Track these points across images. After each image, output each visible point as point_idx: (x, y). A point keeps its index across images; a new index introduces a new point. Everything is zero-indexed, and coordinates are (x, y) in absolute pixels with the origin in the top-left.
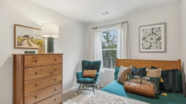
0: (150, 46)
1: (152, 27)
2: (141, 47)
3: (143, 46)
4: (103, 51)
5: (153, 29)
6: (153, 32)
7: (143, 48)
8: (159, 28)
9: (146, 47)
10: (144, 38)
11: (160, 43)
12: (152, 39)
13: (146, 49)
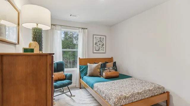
0: (99, 49)
1: (100, 37)
2: (94, 49)
3: (95, 49)
4: (63, 51)
5: (100, 38)
6: (100, 40)
7: (95, 50)
8: (103, 38)
9: (97, 50)
10: (96, 43)
11: (104, 48)
12: (100, 44)
13: (97, 51)
